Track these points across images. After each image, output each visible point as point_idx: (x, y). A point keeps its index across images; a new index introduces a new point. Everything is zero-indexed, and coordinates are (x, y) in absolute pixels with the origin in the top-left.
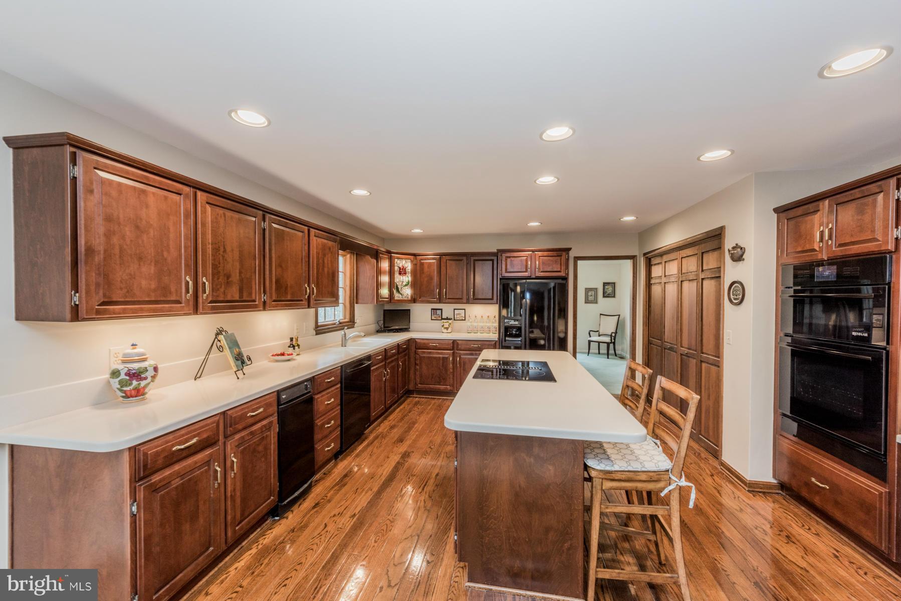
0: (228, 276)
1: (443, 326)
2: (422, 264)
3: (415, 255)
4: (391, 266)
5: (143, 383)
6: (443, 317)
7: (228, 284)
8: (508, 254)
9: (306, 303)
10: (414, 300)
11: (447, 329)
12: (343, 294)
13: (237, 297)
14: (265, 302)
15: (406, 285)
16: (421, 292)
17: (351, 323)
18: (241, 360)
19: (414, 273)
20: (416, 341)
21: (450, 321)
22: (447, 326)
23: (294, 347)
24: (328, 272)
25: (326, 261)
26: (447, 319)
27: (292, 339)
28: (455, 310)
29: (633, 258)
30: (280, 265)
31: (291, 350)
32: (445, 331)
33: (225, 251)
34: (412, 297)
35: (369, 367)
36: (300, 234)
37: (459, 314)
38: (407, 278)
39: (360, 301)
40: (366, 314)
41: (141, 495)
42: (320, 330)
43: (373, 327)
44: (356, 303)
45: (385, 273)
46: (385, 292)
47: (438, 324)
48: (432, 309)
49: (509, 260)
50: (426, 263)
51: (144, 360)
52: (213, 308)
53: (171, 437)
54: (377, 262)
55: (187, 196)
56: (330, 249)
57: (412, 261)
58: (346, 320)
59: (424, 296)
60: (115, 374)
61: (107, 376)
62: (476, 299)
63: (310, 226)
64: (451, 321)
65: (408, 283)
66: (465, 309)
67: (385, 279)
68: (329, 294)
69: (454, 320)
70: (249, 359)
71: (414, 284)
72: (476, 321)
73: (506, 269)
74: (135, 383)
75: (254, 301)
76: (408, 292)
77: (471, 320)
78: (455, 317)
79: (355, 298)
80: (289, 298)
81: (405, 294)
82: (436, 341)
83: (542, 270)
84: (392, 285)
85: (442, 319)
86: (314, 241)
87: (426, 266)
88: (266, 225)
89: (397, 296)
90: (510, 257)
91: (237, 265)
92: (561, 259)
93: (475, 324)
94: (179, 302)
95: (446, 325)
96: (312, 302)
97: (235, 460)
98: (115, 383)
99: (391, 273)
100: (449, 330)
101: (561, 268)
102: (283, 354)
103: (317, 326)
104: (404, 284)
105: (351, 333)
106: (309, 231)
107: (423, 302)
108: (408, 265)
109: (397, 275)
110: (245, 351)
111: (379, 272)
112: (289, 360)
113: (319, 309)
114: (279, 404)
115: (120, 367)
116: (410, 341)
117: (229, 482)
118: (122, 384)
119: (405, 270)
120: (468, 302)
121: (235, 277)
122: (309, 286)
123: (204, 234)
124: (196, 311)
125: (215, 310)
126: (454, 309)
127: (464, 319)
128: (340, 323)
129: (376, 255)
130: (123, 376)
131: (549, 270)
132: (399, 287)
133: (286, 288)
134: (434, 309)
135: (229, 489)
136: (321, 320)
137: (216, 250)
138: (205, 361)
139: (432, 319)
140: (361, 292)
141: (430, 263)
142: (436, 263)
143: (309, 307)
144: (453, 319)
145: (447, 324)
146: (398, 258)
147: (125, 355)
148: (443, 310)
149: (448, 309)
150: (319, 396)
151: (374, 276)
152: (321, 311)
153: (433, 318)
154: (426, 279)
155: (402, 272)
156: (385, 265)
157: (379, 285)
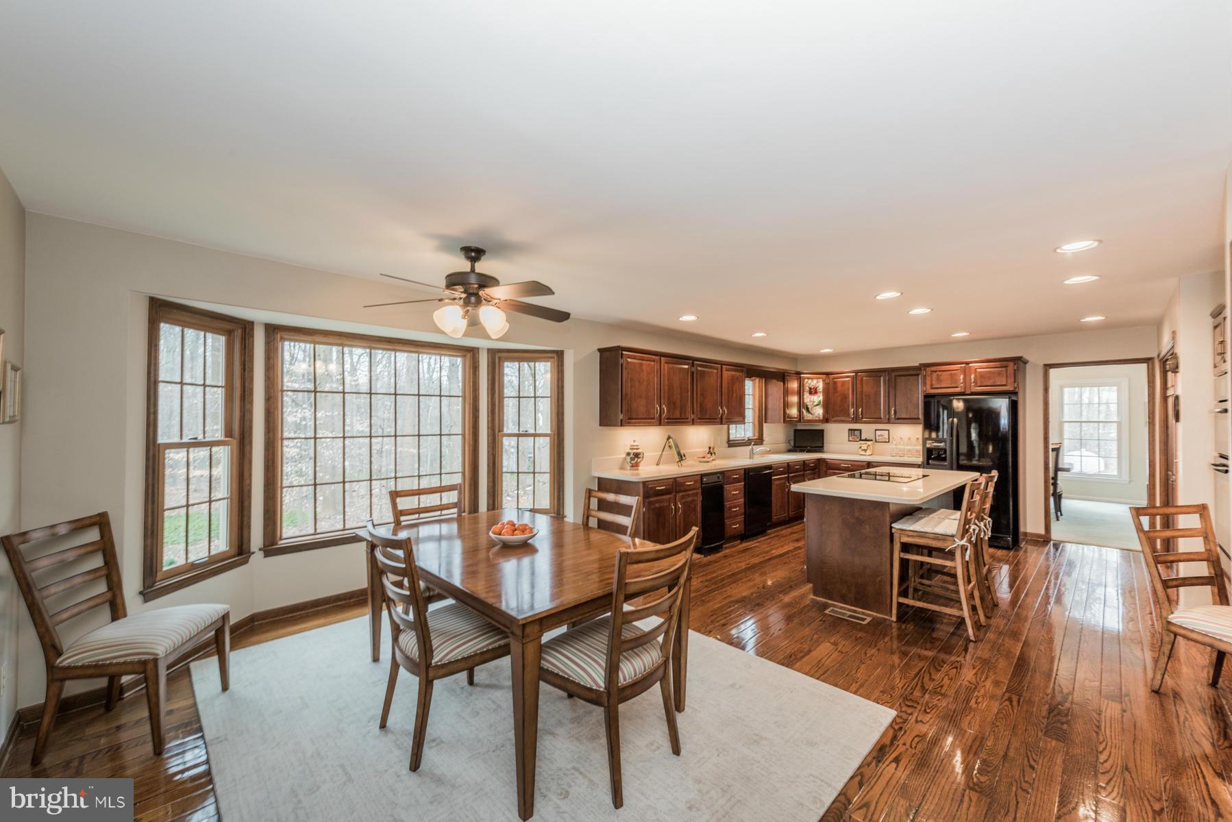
0: (674, 404)
1: (860, 447)
2: (835, 383)
3: (827, 374)
4: (801, 386)
5: (639, 460)
6: (862, 438)
7: (675, 408)
8: (934, 368)
9: (720, 421)
10: (826, 420)
11: (865, 450)
12: (750, 414)
13: (678, 416)
14: (693, 420)
15: (817, 405)
16: (834, 410)
17: (760, 440)
18: (681, 457)
19: (826, 392)
20: (827, 462)
21: (869, 443)
22: (866, 448)
23: (711, 454)
24: (736, 396)
25: (734, 389)
26: (866, 440)
27: (710, 448)
28: (877, 432)
29: (1148, 360)
30: (702, 395)
31: (709, 455)
32: (863, 453)
33: (673, 389)
34: (824, 416)
35: (770, 475)
36: (715, 371)
37: (881, 435)
38: (819, 398)
39: (769, 421)
40: (775, 433)
41: (646, 504)
42: (731, 444)
43: (783, 446)
44: (765, 422)
45: (793, 393)
46: (794, 412)
47: (856, 445)
48: (849, 430)
49: (935, 374)
50: (840, 381)
51: (638, 449)
52: (668, 422)
53: (655, 482)
54: (784, 384)
55: (657, 362)
56: (737, 379)
57: (824, 381)
58: (755, 438)
59: (837, 416)
60: (628, 454)
61: (624, 456)
62: (900, 420)
63: (722, 364)
64: (872, 442)
65: (820, 402)
66: (888, 430)
67: (794, 399)
68: (737, 414)
69: (876, 442)
70: (684, 456)
71: (827, 405)
72: (902, 443)
73: (931, 385)
74: (636, 459)
75: (687, 419)
76: (819, 412)
77: (895, 442)
78: (877, 438)
79: (763, 418)
80: (708, 417)
81: (816, 414)
82: (849, 463)
83: (979, 385)
84: (801, 405)
85: (861, 440)
86: (726, 374)
87: (839, 385)
88: (694, 369)
89: (807, 416)
90: (936, 371)
91: (679, 396)
92: (1007, 371)
93: (902, 447)
94: (654, 419)
95: (864, 447)
96: (724, 421)
97: (680, 506)
98: (628, 459)
99: (800, 393)
100: (868, 452)
101: (1007, 381)
102: (704, 457)
103: (729, 440)
104: (816, 404)
105: (758, 449)
106: (722, 367)
107: (836, 422)
108: (820, 385)
109: (806, 395)
110: (682, 452)
111: (786, 392)
112: (708, 462)
113: (731, 426)
114: (702, 484)
115: (630, 451)
116: (819, 460)
117: (678, 518)
118: (632, 459)
119: (816, 389)
120: (889, 422)
121: (678, 404)
122: (721, 408)
123: (664, 381)
124: (660, 424)
125: (668, 424)
126: (876, 430)
127: (887, 441)
128: (749, 440)
129: (782, 376)
130: (632, 456)
131: (989, 384)
132: (809, 407)
133: (706, 410)
134: (851, 430)
135: (678, 521)
136: (732, 437)
137: (669, 389)
138: (661, 455)
139: (849, 441)
140: (770, 413)
141: (844, 381)
142: (850, 382)
143: (722, 423)
144: (874, 440)
145: (866, 445)
146: (809, 378)
147: (631, 446)
148: (862, 431)
149: (867, 429)
150: (728, 486)
151: (780, 398)
152: (732, 427)
153: (850, 439)
154: (839, 398)
155: (813, 391)
156: (794, 385)
157: (786, 405)
